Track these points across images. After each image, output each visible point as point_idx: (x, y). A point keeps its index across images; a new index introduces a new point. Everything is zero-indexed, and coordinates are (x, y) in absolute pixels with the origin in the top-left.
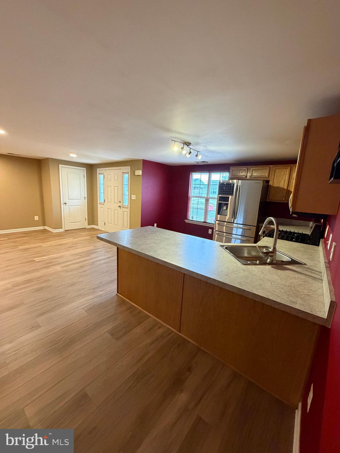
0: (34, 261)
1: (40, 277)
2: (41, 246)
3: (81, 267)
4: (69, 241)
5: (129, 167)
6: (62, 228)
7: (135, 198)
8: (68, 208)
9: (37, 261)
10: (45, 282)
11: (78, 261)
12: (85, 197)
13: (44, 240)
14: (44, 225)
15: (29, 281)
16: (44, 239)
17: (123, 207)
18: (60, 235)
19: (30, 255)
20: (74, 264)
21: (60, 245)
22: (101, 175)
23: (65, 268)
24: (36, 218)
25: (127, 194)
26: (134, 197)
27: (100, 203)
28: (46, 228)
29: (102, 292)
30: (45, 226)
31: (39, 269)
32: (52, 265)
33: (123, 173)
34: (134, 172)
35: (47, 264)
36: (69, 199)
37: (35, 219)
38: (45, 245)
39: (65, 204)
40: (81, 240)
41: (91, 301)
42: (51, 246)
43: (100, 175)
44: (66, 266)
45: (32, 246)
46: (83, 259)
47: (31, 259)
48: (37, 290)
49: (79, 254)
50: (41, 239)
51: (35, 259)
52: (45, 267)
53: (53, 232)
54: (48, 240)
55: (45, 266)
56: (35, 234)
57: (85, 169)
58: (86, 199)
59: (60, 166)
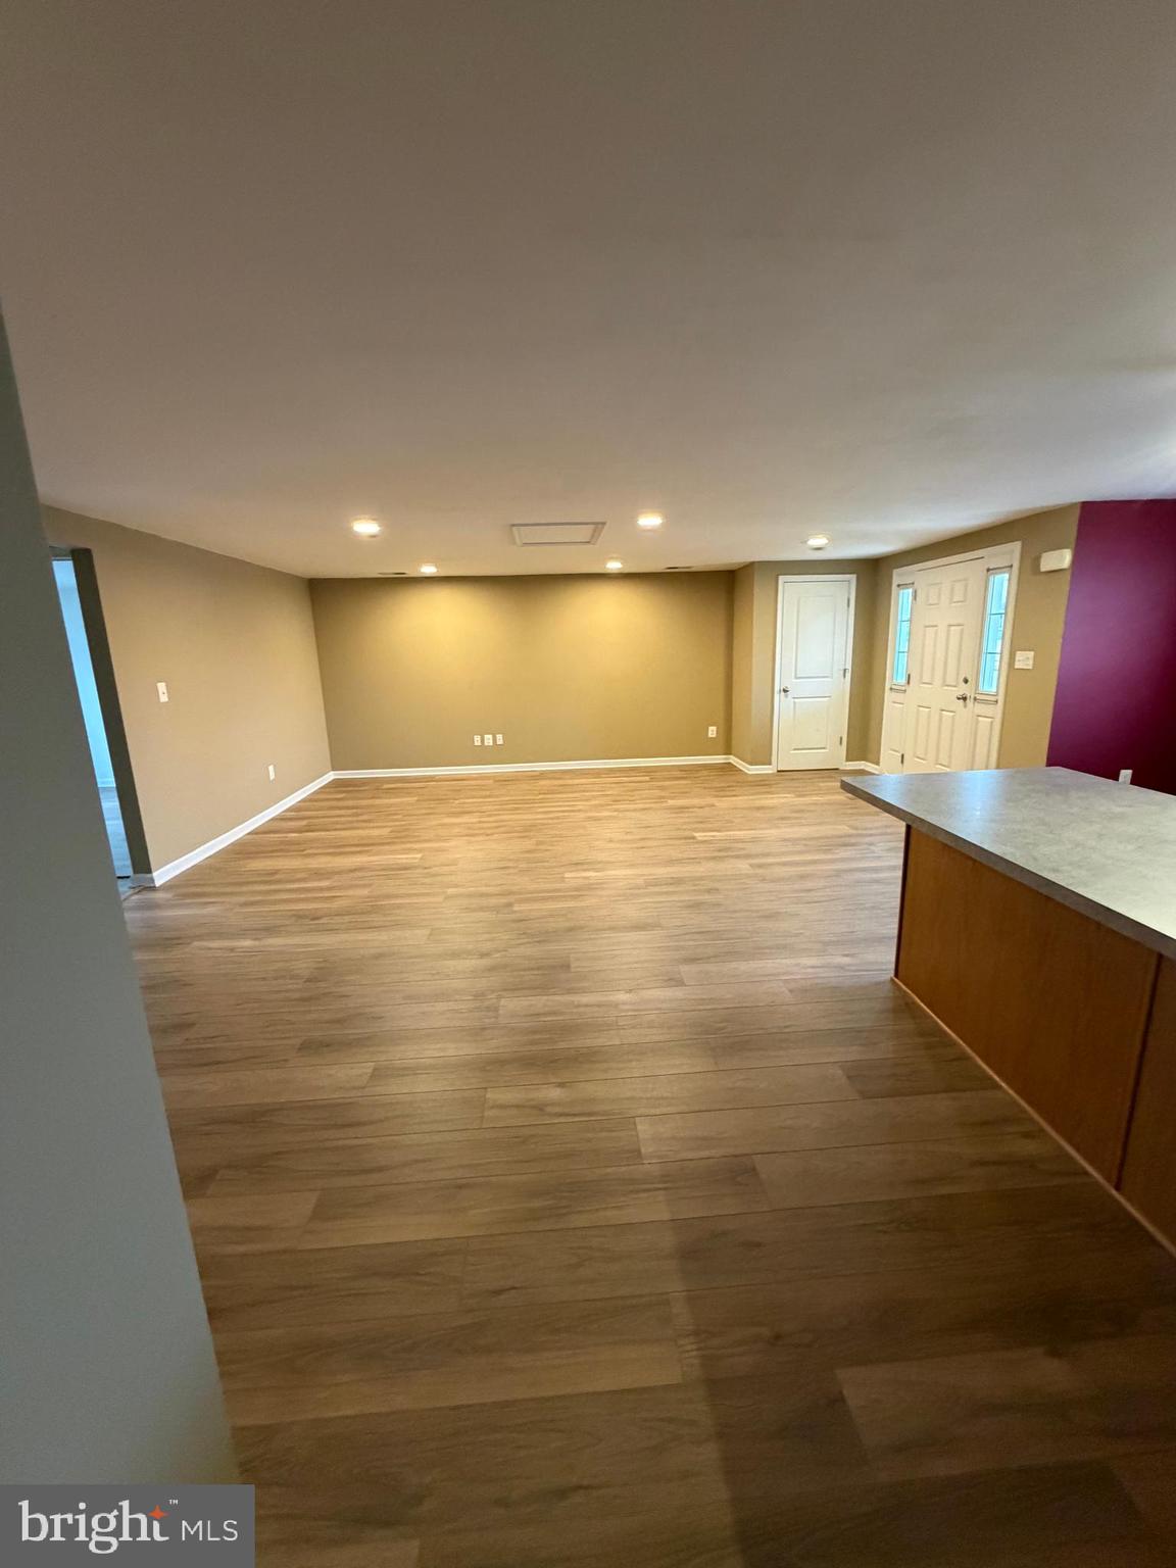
0: (694, 838)
1: (701, 878)
2: (713, 805)
3: (802, 877)
4: (783, 801)
5: (1017, 546)
6: (770, 764)
7: (1031, 662)
8: (792, 705)
9: (700, 838)
10: (709, 891)
11: (797, 858)
12: (845, 670)
13: (721, 792)
14: (728, 751)
15: (678, 881)
16: (722, 789)
17: (975, 699)
18: (762, 783)
19: (685, 823)
20: (785, 864)
21: (758, 808)
22: (906, 591)
23: (760, 871)
24: (712, 732)
25: (998, 650)
26: (1025, 660)
27: (894, 687)
28: (733, 760)
29: (847, 960)
30: (730, 754)
31: (701, 858)
32: (732, 857)
33: (988, 570)
34: (1037, 561)
35: (720, 851)
36: (796, 678)
37: (710, 736)
38: (723, 803)
39: (785, 691)
40: (816, 804)
41: (810, 970)
42: (736, 808)
43: (901, 591)
44: (760, 866)
45: (696, 801)
46: (809, 857)
47: (687, 833)
48: (690, 907)
49: (804, 842)
50: (716, 788)
51: (696, 835)
52: (714, 858)
53: (746, 774)
54: (734, 793)
55: (716, 854)
56: (705, 773)
57: (853, 578)
58: (849, 675)
59: (782, 579)
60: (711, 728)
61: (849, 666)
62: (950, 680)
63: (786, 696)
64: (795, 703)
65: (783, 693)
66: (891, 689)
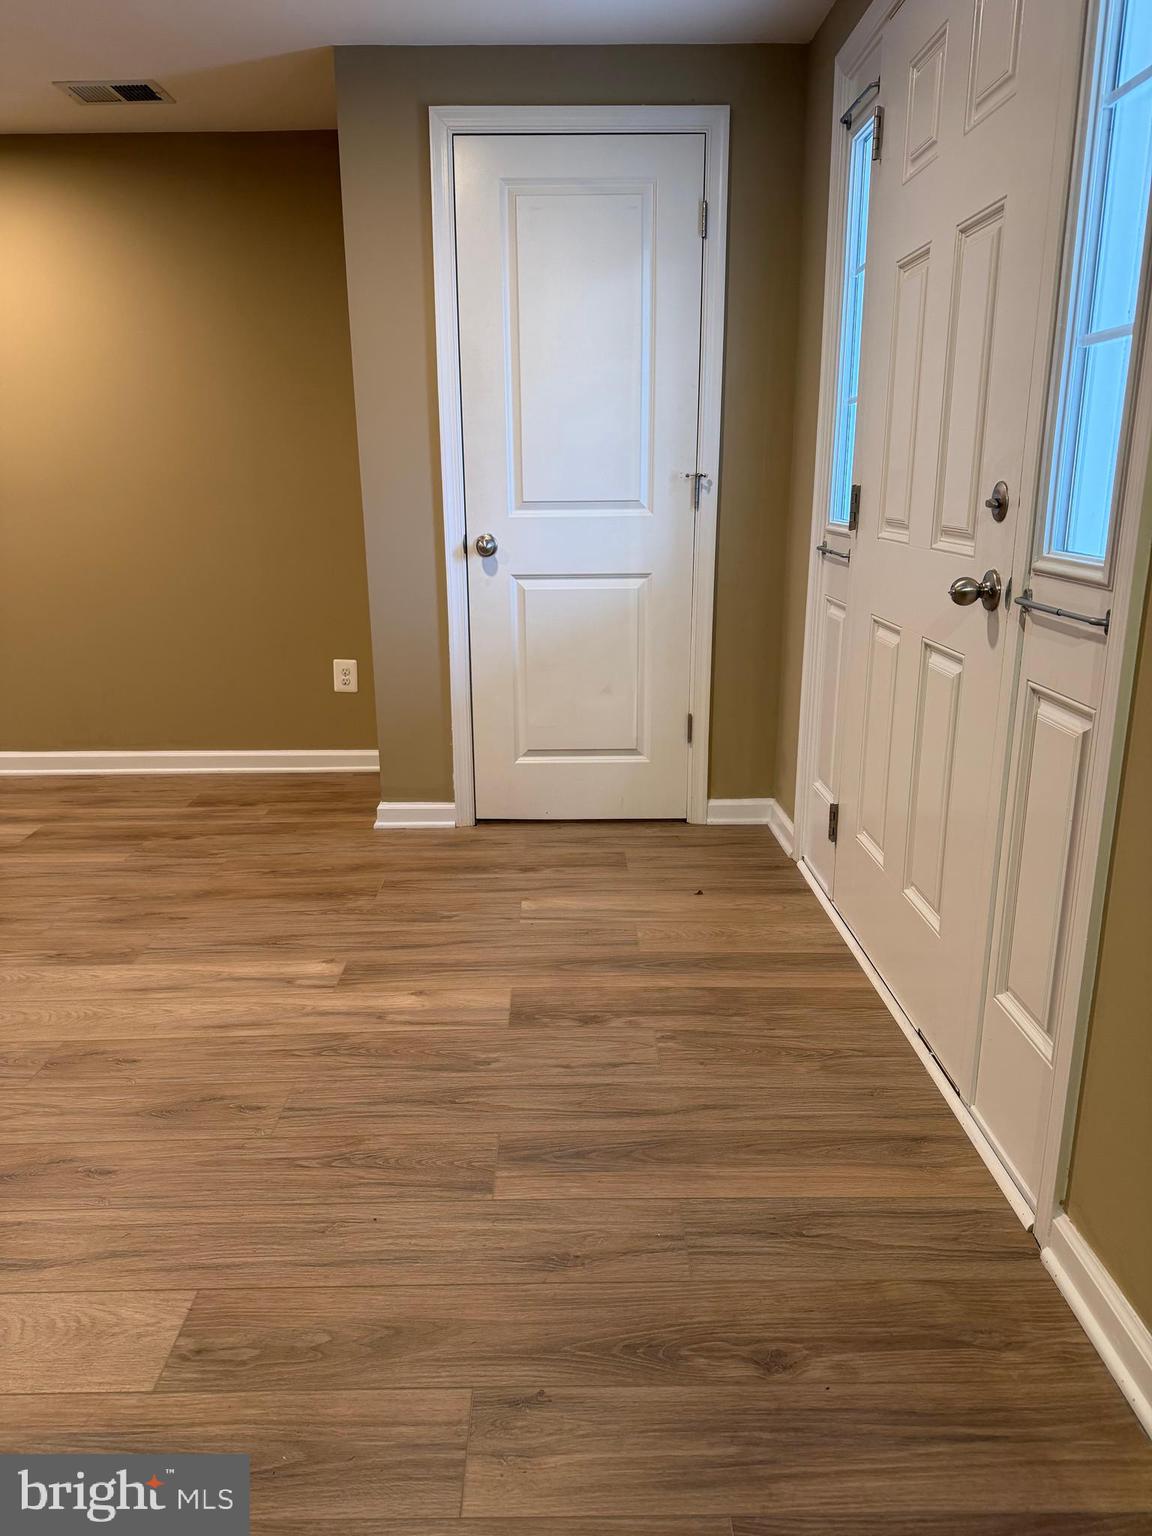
8: (513, 601)
17: (1026, 603)
24: (345, 676)
36: (525, 504)
57: (716, 119)
58: (710, 499)
59: (442, 119)
60: (339, 665)
61: (710, 468)
62: (957, 512)
63: (491, 571)
64: (522, 592)
65: (476, 560)
66: (824, 550)
